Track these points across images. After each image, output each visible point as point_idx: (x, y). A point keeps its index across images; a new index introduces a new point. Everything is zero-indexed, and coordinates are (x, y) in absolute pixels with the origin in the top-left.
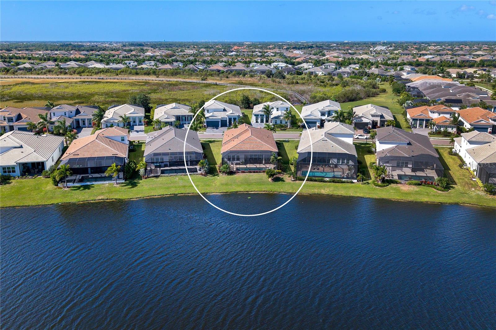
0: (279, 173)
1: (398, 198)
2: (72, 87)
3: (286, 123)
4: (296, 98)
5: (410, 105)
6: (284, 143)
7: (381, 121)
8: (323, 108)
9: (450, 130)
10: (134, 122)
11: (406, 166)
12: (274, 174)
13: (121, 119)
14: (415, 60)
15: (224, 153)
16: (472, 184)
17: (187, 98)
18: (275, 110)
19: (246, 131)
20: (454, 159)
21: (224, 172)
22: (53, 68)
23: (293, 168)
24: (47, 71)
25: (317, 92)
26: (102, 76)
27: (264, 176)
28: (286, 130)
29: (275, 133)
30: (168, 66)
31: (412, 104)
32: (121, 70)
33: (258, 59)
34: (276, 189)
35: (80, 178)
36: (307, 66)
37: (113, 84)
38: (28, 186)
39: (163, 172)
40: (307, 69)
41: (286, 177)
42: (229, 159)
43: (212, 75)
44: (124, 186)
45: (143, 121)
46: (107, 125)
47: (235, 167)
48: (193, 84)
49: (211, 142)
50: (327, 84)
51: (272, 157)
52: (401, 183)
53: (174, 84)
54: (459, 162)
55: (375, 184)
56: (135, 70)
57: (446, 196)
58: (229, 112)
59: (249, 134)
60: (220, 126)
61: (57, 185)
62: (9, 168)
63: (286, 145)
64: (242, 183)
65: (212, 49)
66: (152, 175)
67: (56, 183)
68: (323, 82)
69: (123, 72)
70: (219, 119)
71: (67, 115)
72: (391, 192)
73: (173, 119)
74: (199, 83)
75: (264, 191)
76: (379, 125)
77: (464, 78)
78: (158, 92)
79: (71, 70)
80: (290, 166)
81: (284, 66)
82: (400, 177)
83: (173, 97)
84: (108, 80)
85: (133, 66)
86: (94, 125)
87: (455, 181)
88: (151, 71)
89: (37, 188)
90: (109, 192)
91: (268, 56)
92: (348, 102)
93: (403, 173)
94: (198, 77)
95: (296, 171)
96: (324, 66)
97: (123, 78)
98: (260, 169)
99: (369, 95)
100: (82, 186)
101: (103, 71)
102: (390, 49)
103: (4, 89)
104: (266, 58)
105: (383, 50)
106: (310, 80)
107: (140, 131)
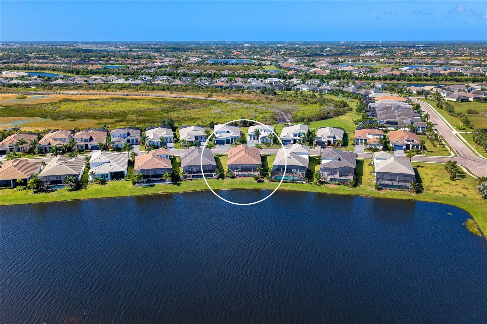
0: (261, 177)
1: (326, 192)
2: (107, 105)
3: (270, 141)
4: (282, 116)
5: (360, 126)
6: (267, 156)
7: (334, 141)
8: (295, 131)
9: (378, 147)
10: (167, 140)
11: (336, 174)
12: (258, 178)
13: (159, 140)
14: (391, 73)
15: (229, 165)
16: (370, 184)
17: (198, 117)
18: (263, 131)
19: (242, 150)
20: (369, 169)
21: (229, 177)
22: (83, 84)
23: (270, 174)
24: (78, 87)
25: (298, 111)
26: (126, 92)
27: (252, 179)
28: (270, 146)
29: (262, 149)
30: (177, 82)
32: (140, 86)
33: (255, 72)
34: (259, 187)
35: (147, 181)
36: (296, 81)
37: (137, 102)
38: (118, 186)
39: (193, 177)
40: (295, 85)
41: (265, 180)
42: (232, 169)
43: (216, 91)
44: (173, 185)
45: (172, 140)
46: (150, 143)
47: (235, 174)
48: (201, 100)
49: (220, 156)
50: (309, 102)
51: (258, 168)
52: (330, 184)
53: (186, 101)
54: (371, 170)
55: (315, 184)
56: (152, 86)
57: (353, 191)
58: (232, 134)
59: (244, 153)
60: (225, 143)
61: (135, 185)
62: (104, 175)
63: (268, 158)
64: (240, 184)
65: (214, 56)
66: (187, 179)
67: (134, 183)
68: (306, 100)
69: (142, 87)
70: (225, 138)
71: (122, 136)
72: (323, 189)
73: (194, 139)
74: (207, 100)
75: (252, 188)
76: (332, 143)
77: (422, 94)
78: (176, 111)
79: (98, 86)
81: (277, 81)
82: (331, 180)
83: (188, 116)
84: (132, 97)
85: (148, 81)
86: (140, 143)
87: (362, 183)
88: (166, 88)
89: (124, 187)
90: (165, 189)
91: (265, 65)
92: (320, 120)
93: (334, 178)
94: (205, 93)
95: (271, 177)
96: (311, 81)
97: (143, 94)
98: (250, 174)
99: (338, 114)
100: (149, 185)
101: (125, 87)
102: (378, 55)
103: (53, 107)
104: (263, 67)
105: (371, 57)
106: (296, 97)
107: (172, 147)
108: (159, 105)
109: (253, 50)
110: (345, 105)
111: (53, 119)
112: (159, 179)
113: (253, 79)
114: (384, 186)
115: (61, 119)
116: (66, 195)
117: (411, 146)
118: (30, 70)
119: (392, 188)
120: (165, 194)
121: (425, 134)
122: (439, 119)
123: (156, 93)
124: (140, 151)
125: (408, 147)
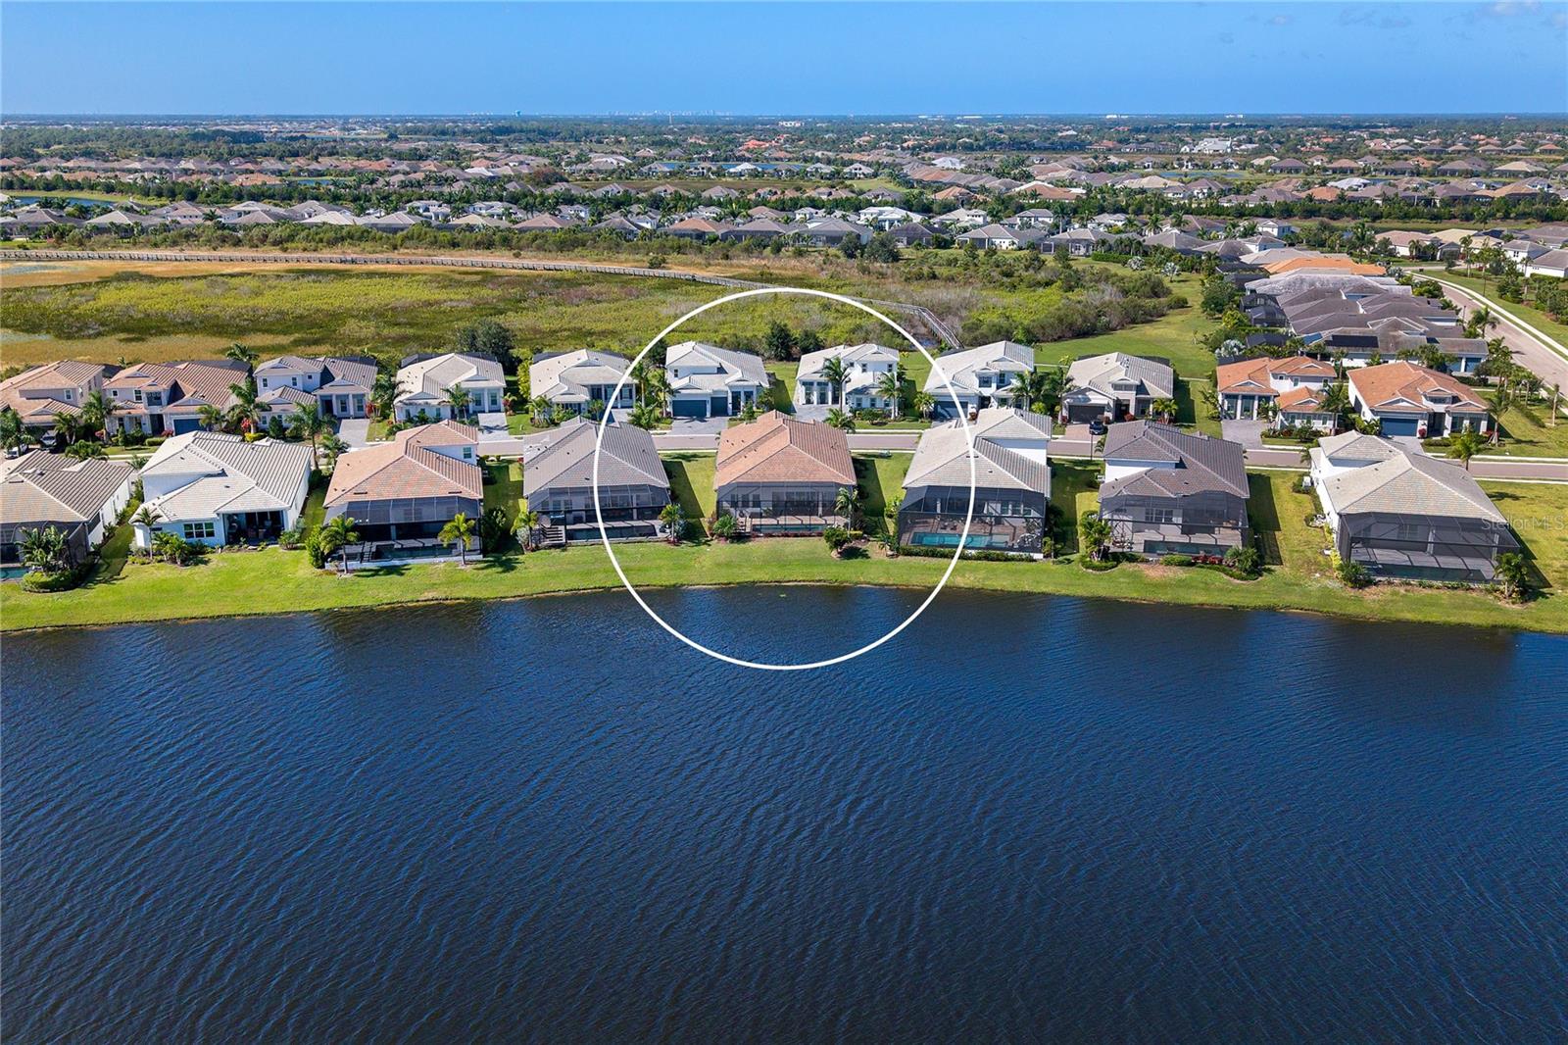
0: (857, 537)
1: (1135, 595)
2: (273, 292)
3: (887, 405)
4: (925, 326)
5: (1234, 353)
6: (876, 461)
7: (1138, 401)
8: (984, 366)
9: (1317, 425)
10: (478, 402)
11: (1169, 522)
12: (844, 542)
13: (446, 397)
14: (1303, 195)
15: (720, 490)
16: (1317, 563)
17: (611, 327)
18: (858, 368)
19: (778, 430)
20: (1300, 504)
21: (721, 535)
22: (198, 226)
23: (891, 526)
24: (180, 235)
25: (985, 309)
26: (351, 252)
27: (821, 544)
28: (885, 424)
29: (854, 433)
30: (542, 220)
31: (1240, 350)
32: (405, 232)
33: (822, 194)
34: (847, 577)
35: (374, 549)
36: (967, 218)
37: (388, 281)
38: (253, 570)
39: (570, 535)
40: (966, 230)
41: (874, 548)
42: (734, 504)
43: (680, 250)
44: (482, 569)
45: (501, 401)
46: (408, 412)
47: (748, 524)
48: (625, 278)
49: (687, 458)
50: (1022, 280)
51: (841, 498)
52: (1147, 561)
53: (569, 280)
54: (1310, 509)
55: (1084, 564)
56: (448, 234)
57: (1248, 591)
58: (734, 376)
59: (782, 440)
60: (708, 415)
61: (323, 567)
62: (199, 526)
63: (881, 466)
64: (766, 563)
65: (677, 151)
66: (547, 542)
67: (320, 560)
68: (1009, 275)
69: (412, 238)
70: (706, 395)
71: (300, 385)
72: (1120, 583)
73: (583, 397)
74: (645, 277)
75: (820, 581)
76: (1132, 411)
77: (1433, 258)
78: (527, 309)
79: (255, 232)
80: (886, 519)
81: (899, 217)
82: (1150, 547)
83: (572, 325)
84: (372, 267)
85: (437, 217)
86: (370, 411)
87: (1280, 557)
88: (496, 238)
89: (275, 573)
90: (449, 583)
91: (853, 176)
92: (1071, 338)
93: (1159, 538)
94: (637, 257)
95: (899, 533)
96: (1022, 218)
97: (413, 258)
98: (810, 527)
99: (1135, 317)
100: (382, 568)
101: (350, 236)
102: (1244, 150)
103: (74, 296)
104: (848, 182)
105: (1220, 155)
106: (972, 268)
107: (496, 428)
108: (466, 290)
109: (809, 135)
110: (1157, 290)
111: (59, 336)
112: (429, 542)
113: (813, 210)
114: (1379, 572)
115: (89, 337)
116: (24, 608)
117: (1448, 421)
118: (26, 188)
119: (1414, 577)
120: (451, 606)
121: (1484, 383)
122: (1519, 334)
123: (462, 256)
124: (368, 440)
125: (1435, 423)
